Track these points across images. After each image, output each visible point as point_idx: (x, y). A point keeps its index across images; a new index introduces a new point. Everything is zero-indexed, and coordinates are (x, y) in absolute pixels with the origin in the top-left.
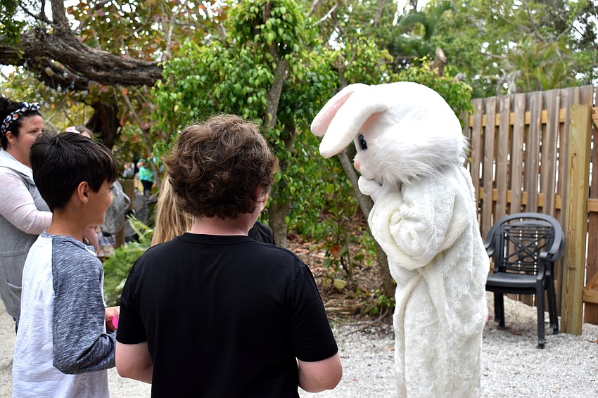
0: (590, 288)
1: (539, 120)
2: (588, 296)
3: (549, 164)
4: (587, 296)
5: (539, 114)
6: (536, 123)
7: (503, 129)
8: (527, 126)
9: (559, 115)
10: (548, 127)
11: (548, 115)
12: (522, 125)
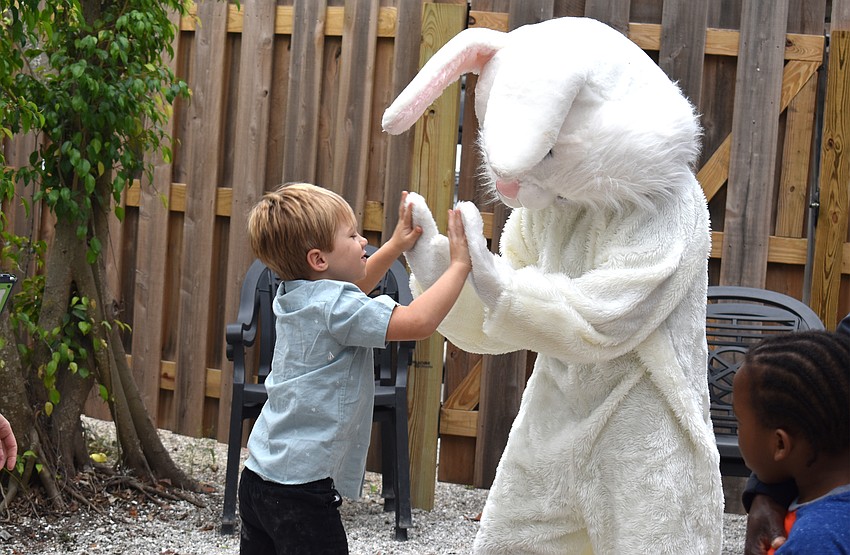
0: (456, 404)
1: (319, 27)
2: (453, 423)
3: (350, 129)
4: (448, 422)
5: (320, 14)
6: (311, 33)
7: (205, 42)
8: (280, 39)
9: (379, 20)
10: (347, 46)
11: (347, 18)
12: (266, 34)
